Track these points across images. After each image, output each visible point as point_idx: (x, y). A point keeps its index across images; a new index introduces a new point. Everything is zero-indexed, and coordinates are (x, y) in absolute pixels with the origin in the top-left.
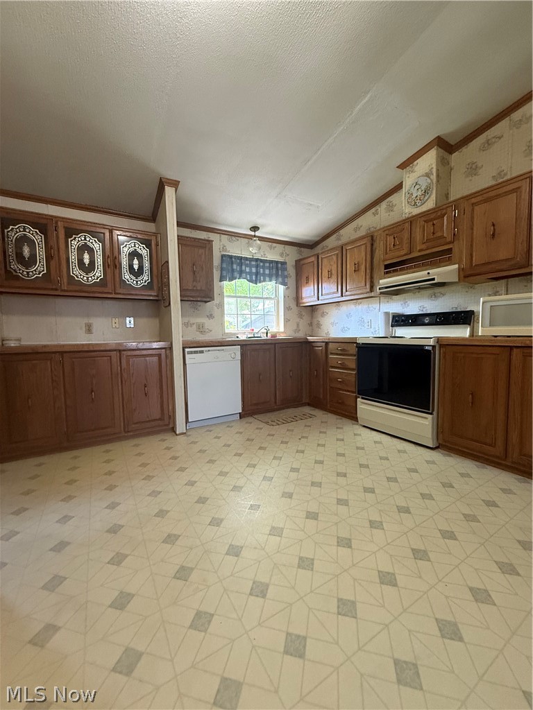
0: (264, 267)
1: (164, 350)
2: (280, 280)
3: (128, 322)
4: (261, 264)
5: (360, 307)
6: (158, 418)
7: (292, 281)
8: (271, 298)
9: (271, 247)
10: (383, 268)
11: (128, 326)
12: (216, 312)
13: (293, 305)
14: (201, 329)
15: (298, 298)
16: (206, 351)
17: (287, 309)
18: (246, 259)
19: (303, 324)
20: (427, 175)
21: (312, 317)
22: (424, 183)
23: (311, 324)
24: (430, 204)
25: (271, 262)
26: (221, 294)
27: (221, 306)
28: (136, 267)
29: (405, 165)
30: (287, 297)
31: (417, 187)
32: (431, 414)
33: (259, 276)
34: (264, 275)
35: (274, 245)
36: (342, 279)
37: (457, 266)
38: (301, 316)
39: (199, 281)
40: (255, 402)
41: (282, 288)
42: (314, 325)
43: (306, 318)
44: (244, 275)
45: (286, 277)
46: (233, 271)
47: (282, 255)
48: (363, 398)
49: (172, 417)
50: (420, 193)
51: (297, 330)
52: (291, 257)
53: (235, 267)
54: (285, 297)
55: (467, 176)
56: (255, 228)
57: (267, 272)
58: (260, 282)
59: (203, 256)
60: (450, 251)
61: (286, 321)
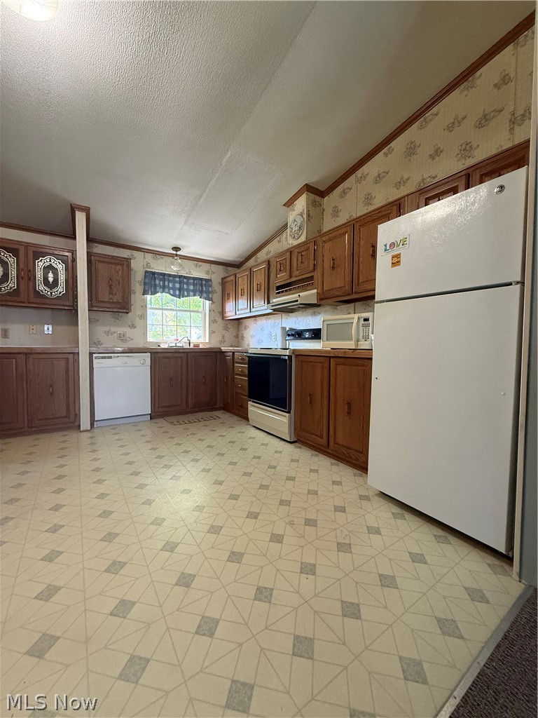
0: (188, 284)
1: (72, 355)
2: (205, 295)
3: (46, 328)
4: (185, 280)
5: (269, 321)
6: (63, 416)
7: (217, 297)
8: (197, 312)
9: (196, 266)
10: (275, 289)
11: (46, 332)
12: (138, 322)
13: (219, 319)
14: (122, 338)
15: (223, 312)
16: (114, 357)
17: (212, 321)
18: (170, 275)
19: (229, 335)
20: (301, 215)
21: (238, 330)
22: (299, 220)
23: (237, 337)
24: (303, 239)
25: (194, 279)
26: (144, 307)
27: (143, 317)
28: (51, 279)
29: (289, 203)
30: (212, 311)
31: (295, 223)
32: (289, 412)
33: (182, 291)
34: (188, 290)
35: (200, 263)
36: (251, 297)
37: (315, 291)
38: (226, 328)
39: (116, 294)
40: (164, 405)
41: (208, 303)
42: (238, 338)
43: (232, 331)
44: (167, 290)
45: (212, 292)
46: (155, 285)
47: (207, 273)
48: (253, 402)
49: (77, 416)
50: (297, 228)
51: (223, 342)
52: (217, 275)
53: (157, 282)
54: (210, 310)
55: (333, 217)
56: (176, 249)
57: (191, 287)
58: (183, 297)
59: (120, 272)
60: (312, 278)
61: (212, 332)
